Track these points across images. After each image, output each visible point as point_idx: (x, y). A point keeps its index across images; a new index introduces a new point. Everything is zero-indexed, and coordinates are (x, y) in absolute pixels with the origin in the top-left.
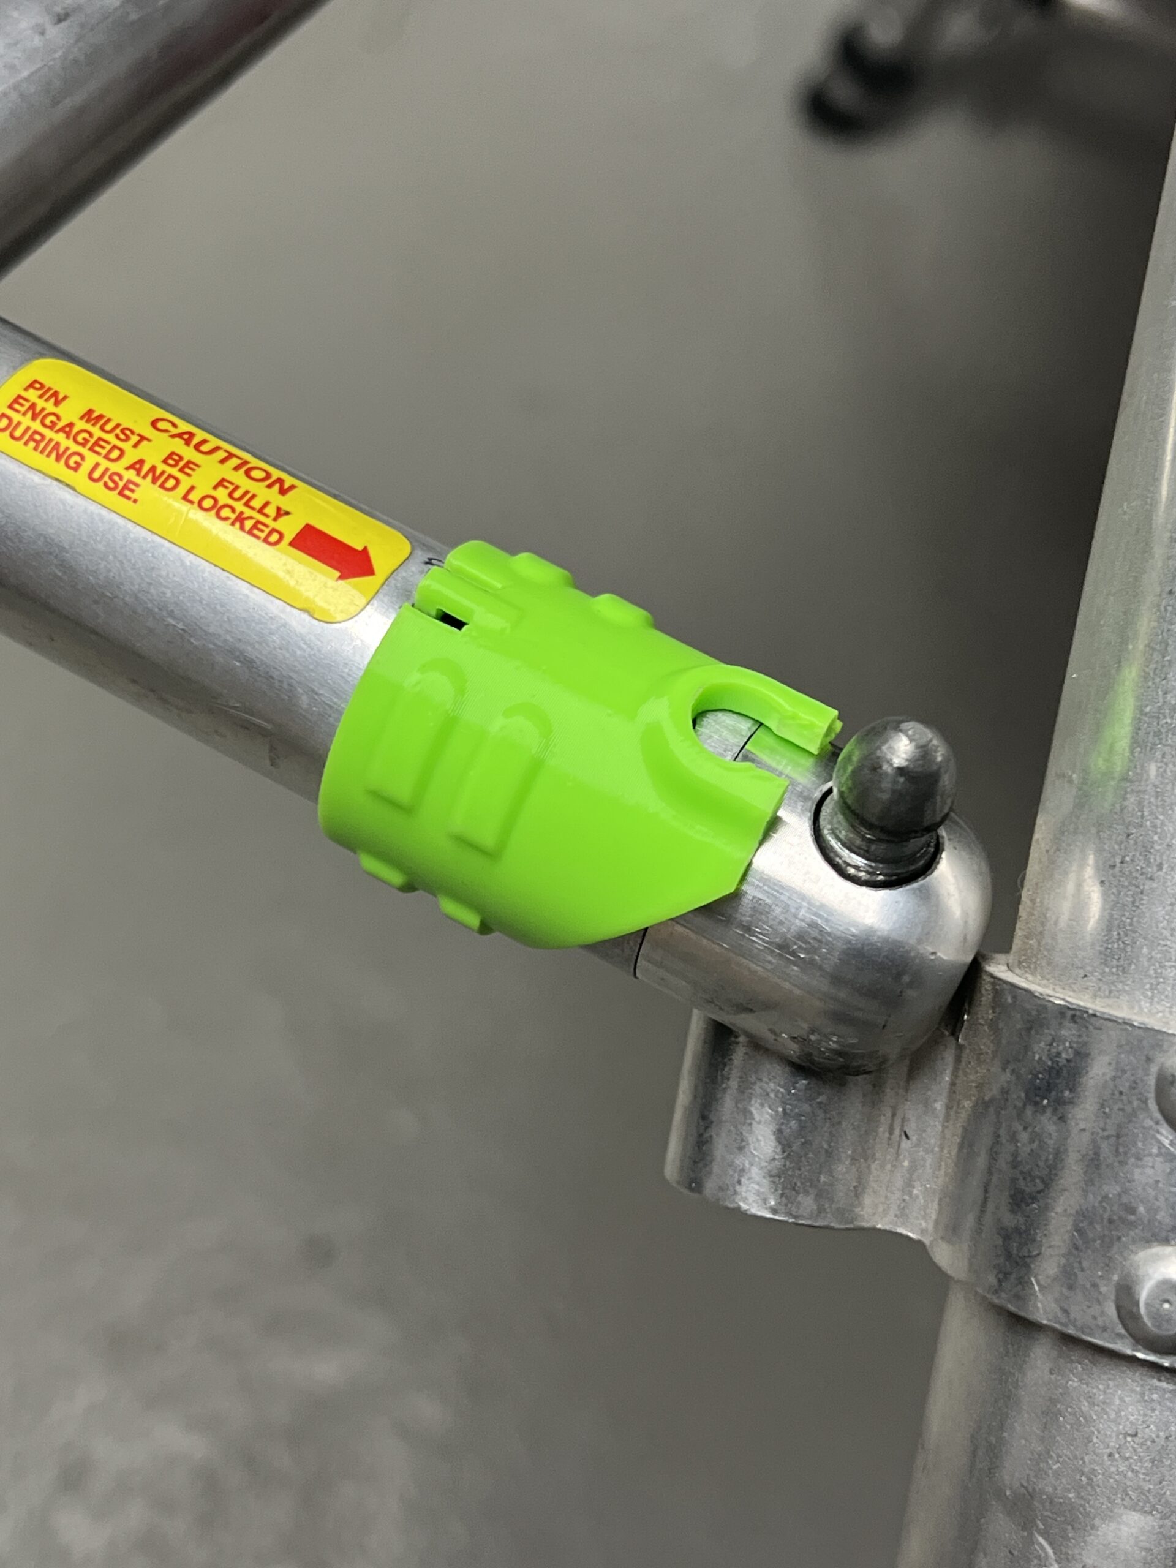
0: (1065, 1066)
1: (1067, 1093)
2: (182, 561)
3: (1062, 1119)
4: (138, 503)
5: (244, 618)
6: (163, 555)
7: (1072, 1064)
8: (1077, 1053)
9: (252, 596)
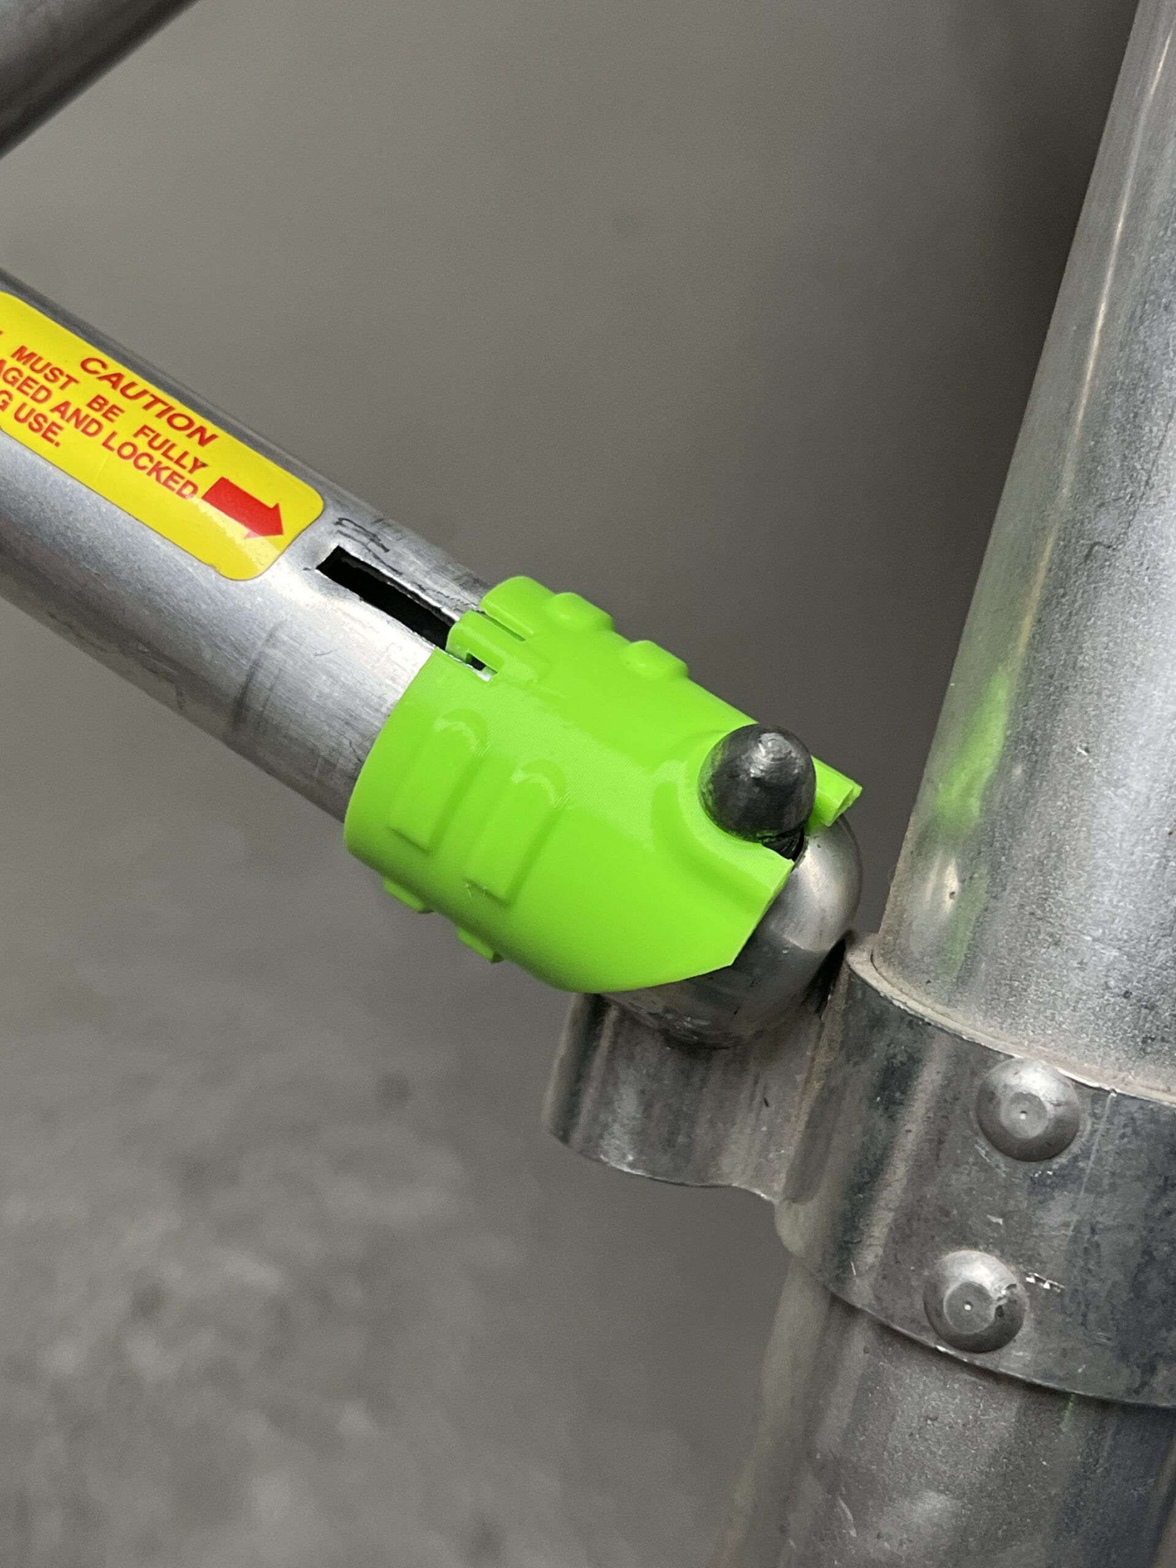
0: (899, 1068)
1: (898, 1094)
2: (99, 508)
3: (892, 1118)
4: (61, 446)
5: (154, 569)
6: (81, 500)
7: (905, 1068)
8: (911, 1057)
9: (163, 547)
